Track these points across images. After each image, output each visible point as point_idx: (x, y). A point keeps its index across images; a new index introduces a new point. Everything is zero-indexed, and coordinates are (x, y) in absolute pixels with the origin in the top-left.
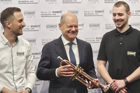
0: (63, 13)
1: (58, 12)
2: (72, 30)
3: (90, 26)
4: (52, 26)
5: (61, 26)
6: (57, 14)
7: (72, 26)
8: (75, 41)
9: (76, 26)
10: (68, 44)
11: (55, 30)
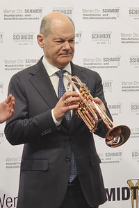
0: (45, 14)
1: (34, 11)
2: (63, 48)
3: (94, 36)
4: (24, 37)
5: (42, 40)
6: (33, 15)
7: (63, 41)
8: (68, 68)
9: (71, 41)
10: (57, 74)
11: (29, 43)
